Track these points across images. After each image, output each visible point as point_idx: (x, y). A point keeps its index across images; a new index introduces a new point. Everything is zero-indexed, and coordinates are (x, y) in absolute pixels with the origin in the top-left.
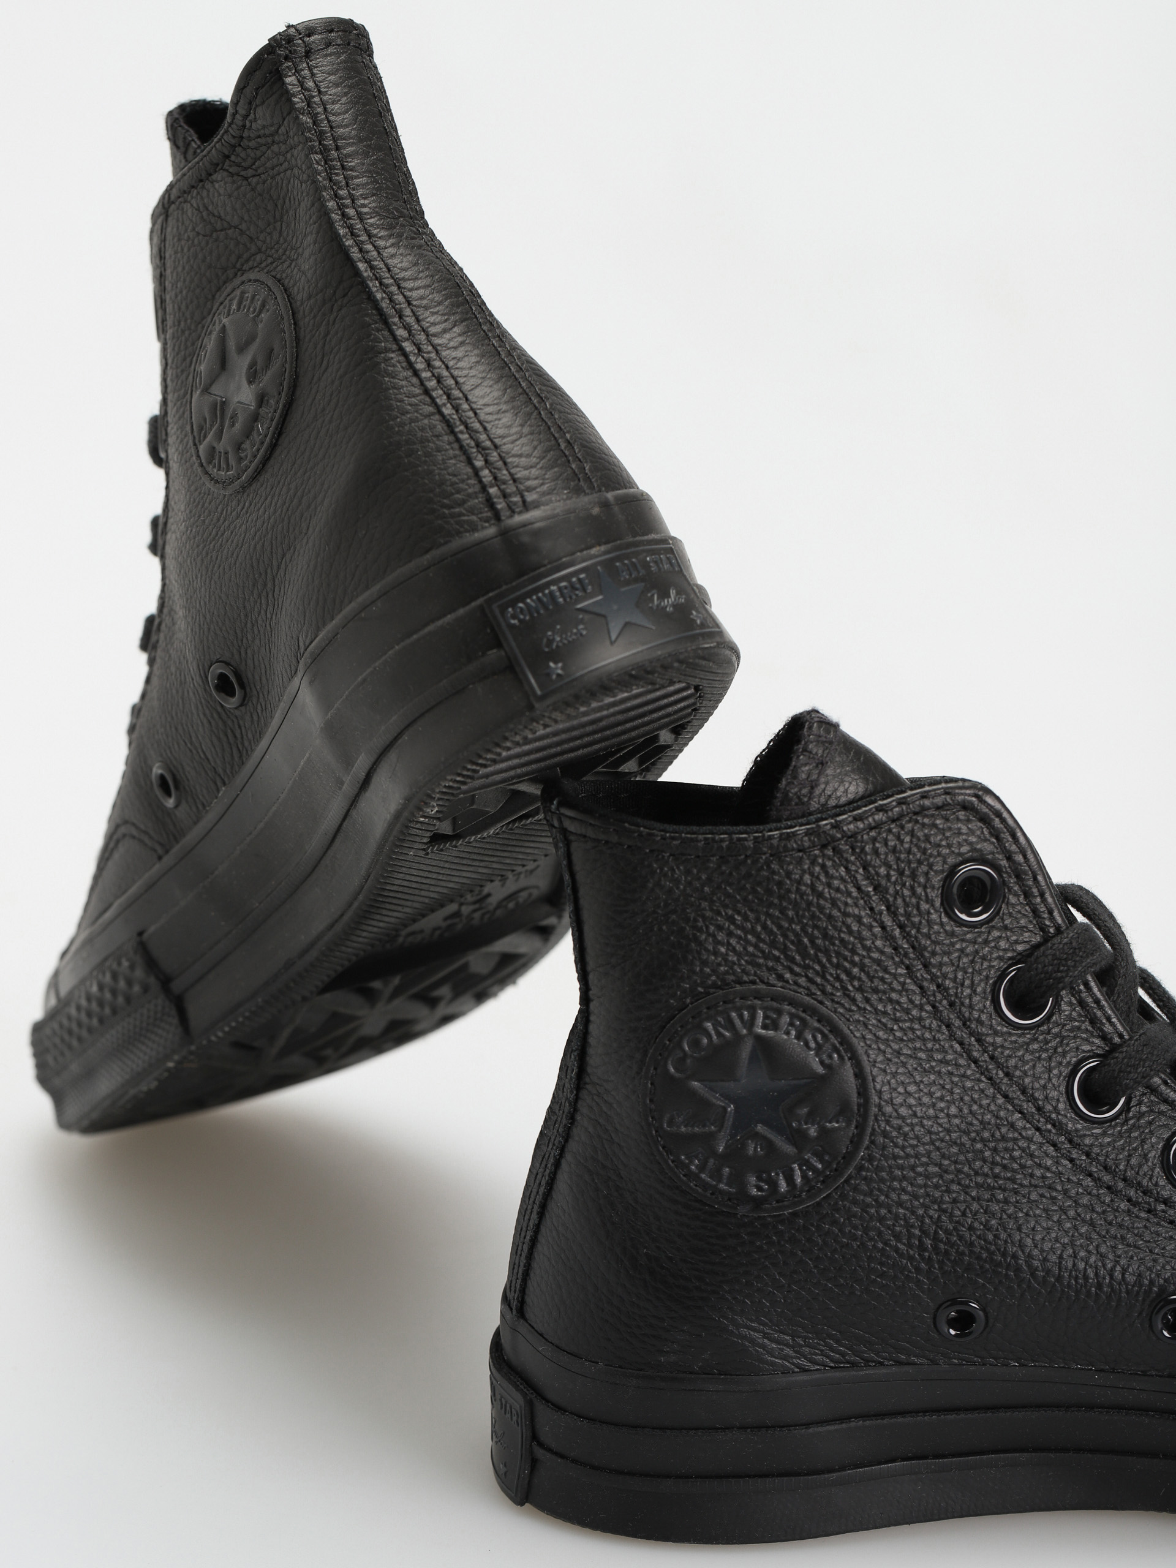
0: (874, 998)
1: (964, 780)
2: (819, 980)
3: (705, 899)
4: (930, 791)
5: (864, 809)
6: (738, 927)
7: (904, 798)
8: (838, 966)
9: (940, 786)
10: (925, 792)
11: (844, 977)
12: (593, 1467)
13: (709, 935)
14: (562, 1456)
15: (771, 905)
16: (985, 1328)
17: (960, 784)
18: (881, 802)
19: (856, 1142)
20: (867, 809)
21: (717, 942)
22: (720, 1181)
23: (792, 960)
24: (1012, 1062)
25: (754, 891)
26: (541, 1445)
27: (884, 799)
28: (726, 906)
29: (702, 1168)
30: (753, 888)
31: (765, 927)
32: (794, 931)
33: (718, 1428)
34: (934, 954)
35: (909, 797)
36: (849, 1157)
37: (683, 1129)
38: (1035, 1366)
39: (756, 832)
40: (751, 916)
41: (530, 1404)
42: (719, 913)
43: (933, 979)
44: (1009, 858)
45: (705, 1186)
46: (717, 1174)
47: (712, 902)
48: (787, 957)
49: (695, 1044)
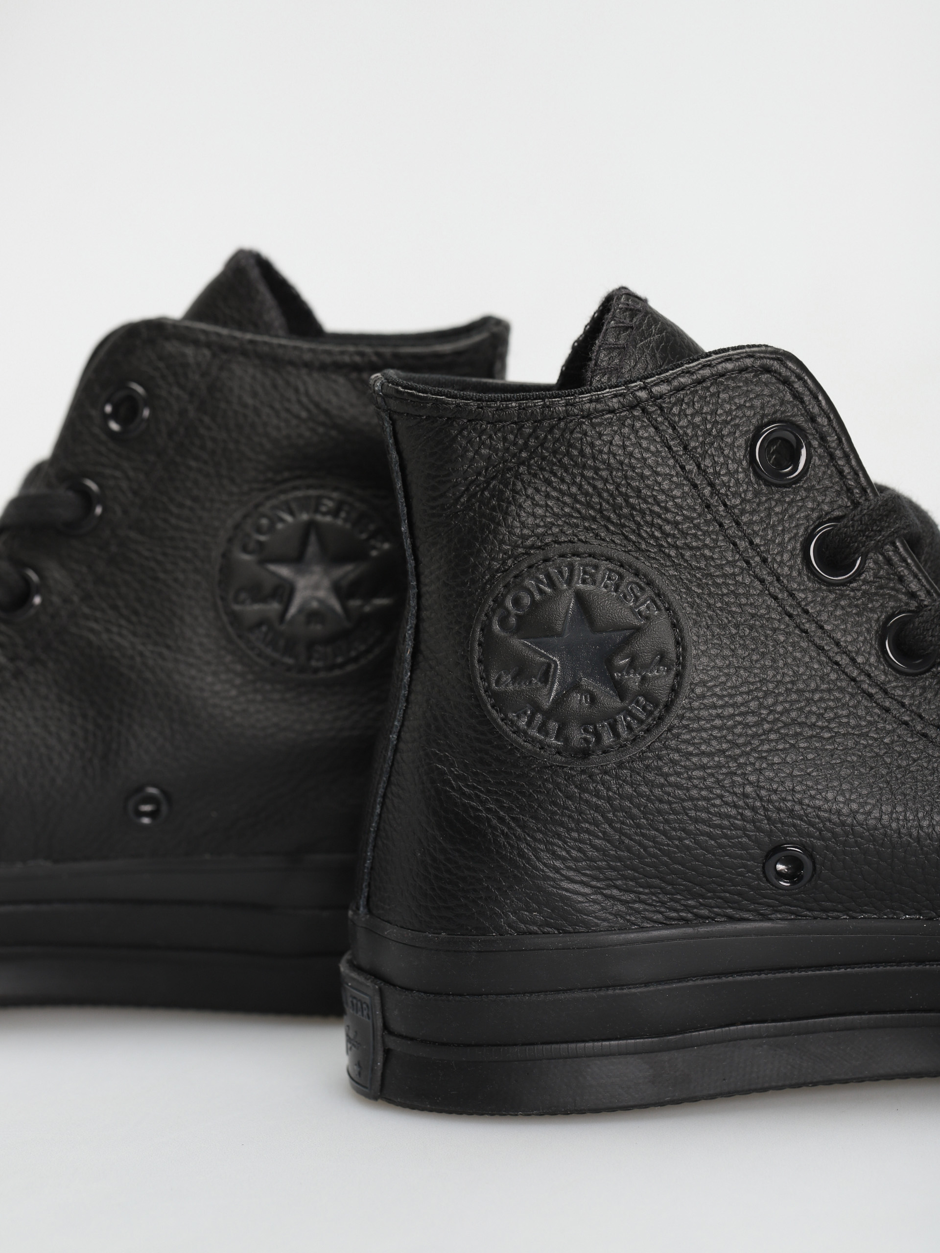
0: (688, 554)
1: (766, 346)
2: (633, 537)
3: (523, 463)
4: (733, 355)
5: (671, 372)
6: (555, 489)
7: (709, 361)
8: (652, 525)
9: (744, 350)
10: (729, 355)
11: (657, 534)
12: (443, 1044)
13: (528, 496)
14: (412, 1039)
15: (584, 466)
16: (813, 876)
17: (763, 348)
18: (687, 366)
19: (675, 691)
20: (674, 371)
21: (536, 505)
22: (547, 734)
23: (608, 519)
24: (824, 617)
25: (568, 454)
26: (391, 1033)
27: (689, 363)
28: (542, 469)
29: (529, 724)
30: (568, 451)
31: (580, 487)
32: (608, 491)
33: (561, 990)
34: (743, 512)
35: (714, 360)
36: (668, 707)
37: (511, 687)
38: (865, 918)
39: (569, 395)
40: (568, 479)
41: (381, 992)
42: (535, 475)
43: (745, 536)
44: (813, 419)
45: (534, 740)
46: (542, 729)
47: (529, 467)
48: (604, 517)
49: (517, 602)
